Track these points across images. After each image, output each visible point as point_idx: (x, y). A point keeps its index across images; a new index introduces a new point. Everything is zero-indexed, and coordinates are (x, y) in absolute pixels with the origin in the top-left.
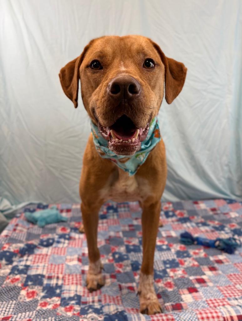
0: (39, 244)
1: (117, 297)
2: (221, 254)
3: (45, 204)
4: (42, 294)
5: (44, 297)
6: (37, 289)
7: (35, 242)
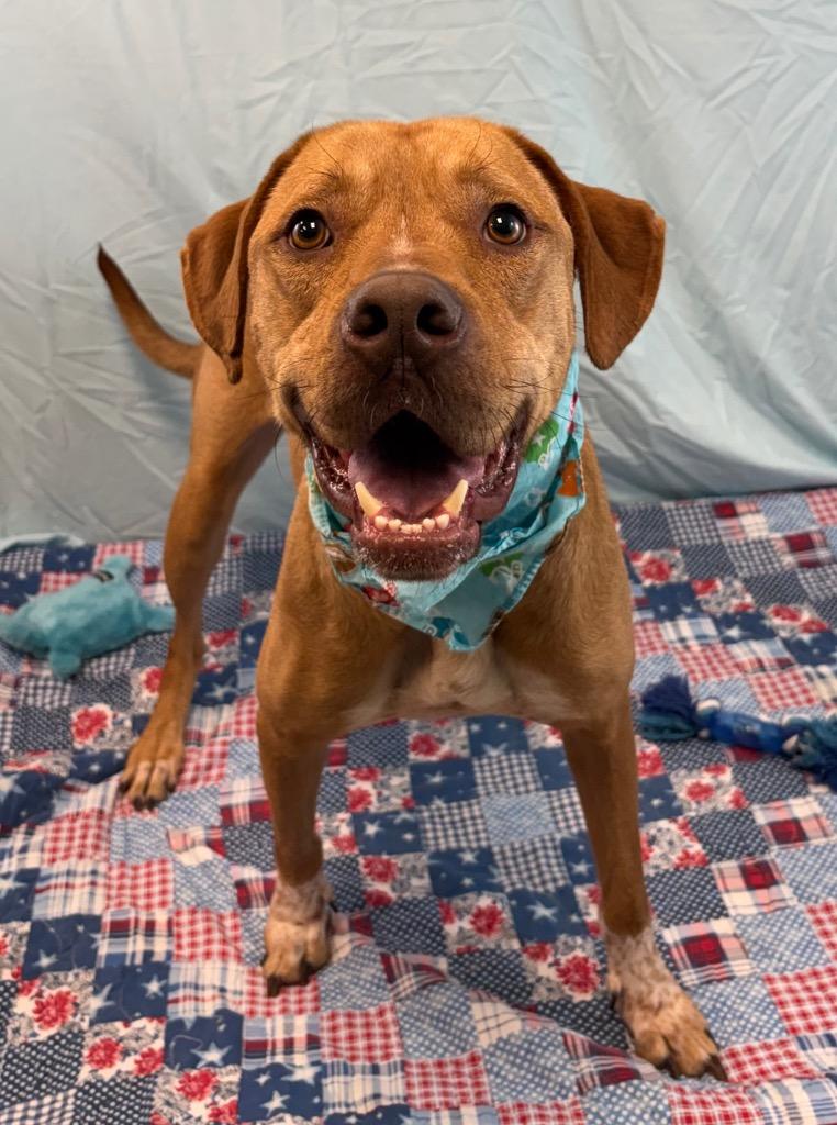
0: (72, 774)
1: (381, 1013)
2: (802, 792)
3: (77, 541)
4: (96, 1003)
5: (104, 1016)
6: (76, 982)
7: (54, 763)
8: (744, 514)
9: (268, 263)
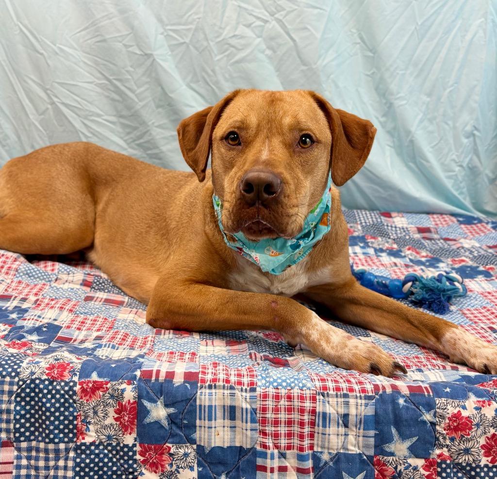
8: (395, 217)
9: (218, 150)
